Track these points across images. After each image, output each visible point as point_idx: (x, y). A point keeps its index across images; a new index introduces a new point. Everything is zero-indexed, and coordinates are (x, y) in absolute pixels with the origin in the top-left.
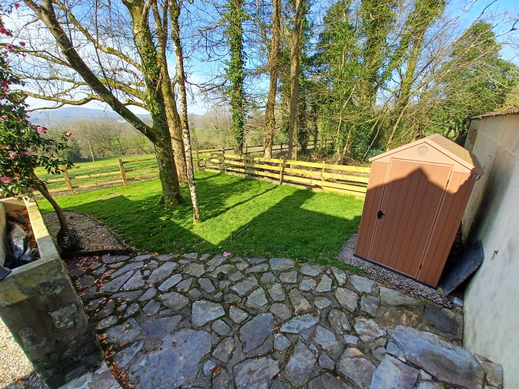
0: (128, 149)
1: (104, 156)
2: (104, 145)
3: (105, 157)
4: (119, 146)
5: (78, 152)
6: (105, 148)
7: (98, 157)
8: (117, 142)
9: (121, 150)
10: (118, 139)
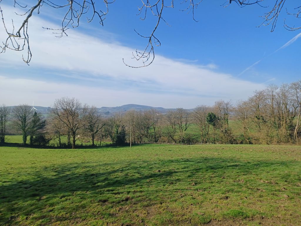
0: (160, 137)
1: (140, 142)
2: (143, 132)
3: (142, 143)
4: (154, 134)
5: (124, 137)
6: (143, 135)
7: (137, 143)
8: (153, 131)
9: (155, 138)
10: (154, 128)
